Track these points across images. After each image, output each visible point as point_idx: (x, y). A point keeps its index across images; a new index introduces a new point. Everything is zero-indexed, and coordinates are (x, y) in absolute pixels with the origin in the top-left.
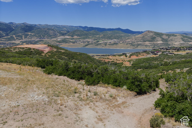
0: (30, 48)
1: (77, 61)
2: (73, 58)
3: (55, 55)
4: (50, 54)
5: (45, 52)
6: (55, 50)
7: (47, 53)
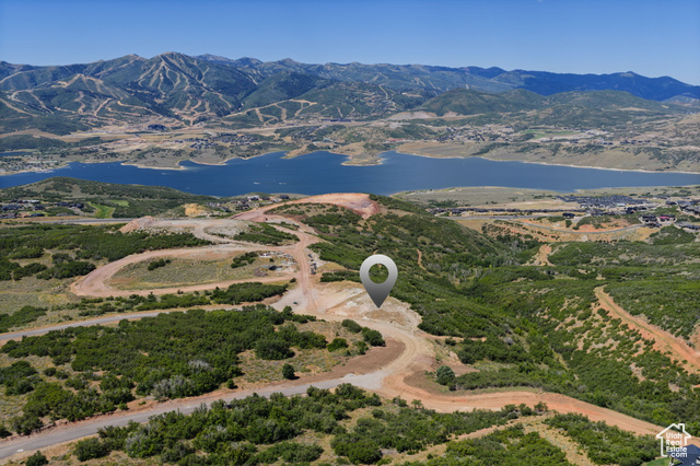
0: (336, 206)
1: (428, 241)
2: (420, 231)
3: (384, 225)
4: (374, 223)
5: (363, 216)
6: (385, 211)
7: (368, 220)
